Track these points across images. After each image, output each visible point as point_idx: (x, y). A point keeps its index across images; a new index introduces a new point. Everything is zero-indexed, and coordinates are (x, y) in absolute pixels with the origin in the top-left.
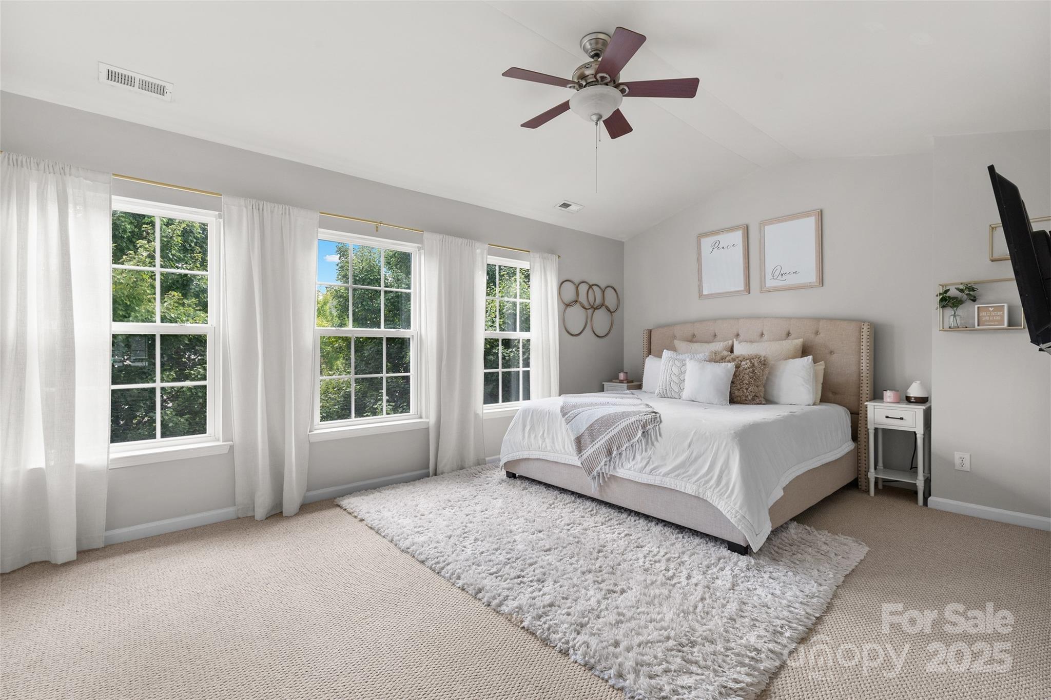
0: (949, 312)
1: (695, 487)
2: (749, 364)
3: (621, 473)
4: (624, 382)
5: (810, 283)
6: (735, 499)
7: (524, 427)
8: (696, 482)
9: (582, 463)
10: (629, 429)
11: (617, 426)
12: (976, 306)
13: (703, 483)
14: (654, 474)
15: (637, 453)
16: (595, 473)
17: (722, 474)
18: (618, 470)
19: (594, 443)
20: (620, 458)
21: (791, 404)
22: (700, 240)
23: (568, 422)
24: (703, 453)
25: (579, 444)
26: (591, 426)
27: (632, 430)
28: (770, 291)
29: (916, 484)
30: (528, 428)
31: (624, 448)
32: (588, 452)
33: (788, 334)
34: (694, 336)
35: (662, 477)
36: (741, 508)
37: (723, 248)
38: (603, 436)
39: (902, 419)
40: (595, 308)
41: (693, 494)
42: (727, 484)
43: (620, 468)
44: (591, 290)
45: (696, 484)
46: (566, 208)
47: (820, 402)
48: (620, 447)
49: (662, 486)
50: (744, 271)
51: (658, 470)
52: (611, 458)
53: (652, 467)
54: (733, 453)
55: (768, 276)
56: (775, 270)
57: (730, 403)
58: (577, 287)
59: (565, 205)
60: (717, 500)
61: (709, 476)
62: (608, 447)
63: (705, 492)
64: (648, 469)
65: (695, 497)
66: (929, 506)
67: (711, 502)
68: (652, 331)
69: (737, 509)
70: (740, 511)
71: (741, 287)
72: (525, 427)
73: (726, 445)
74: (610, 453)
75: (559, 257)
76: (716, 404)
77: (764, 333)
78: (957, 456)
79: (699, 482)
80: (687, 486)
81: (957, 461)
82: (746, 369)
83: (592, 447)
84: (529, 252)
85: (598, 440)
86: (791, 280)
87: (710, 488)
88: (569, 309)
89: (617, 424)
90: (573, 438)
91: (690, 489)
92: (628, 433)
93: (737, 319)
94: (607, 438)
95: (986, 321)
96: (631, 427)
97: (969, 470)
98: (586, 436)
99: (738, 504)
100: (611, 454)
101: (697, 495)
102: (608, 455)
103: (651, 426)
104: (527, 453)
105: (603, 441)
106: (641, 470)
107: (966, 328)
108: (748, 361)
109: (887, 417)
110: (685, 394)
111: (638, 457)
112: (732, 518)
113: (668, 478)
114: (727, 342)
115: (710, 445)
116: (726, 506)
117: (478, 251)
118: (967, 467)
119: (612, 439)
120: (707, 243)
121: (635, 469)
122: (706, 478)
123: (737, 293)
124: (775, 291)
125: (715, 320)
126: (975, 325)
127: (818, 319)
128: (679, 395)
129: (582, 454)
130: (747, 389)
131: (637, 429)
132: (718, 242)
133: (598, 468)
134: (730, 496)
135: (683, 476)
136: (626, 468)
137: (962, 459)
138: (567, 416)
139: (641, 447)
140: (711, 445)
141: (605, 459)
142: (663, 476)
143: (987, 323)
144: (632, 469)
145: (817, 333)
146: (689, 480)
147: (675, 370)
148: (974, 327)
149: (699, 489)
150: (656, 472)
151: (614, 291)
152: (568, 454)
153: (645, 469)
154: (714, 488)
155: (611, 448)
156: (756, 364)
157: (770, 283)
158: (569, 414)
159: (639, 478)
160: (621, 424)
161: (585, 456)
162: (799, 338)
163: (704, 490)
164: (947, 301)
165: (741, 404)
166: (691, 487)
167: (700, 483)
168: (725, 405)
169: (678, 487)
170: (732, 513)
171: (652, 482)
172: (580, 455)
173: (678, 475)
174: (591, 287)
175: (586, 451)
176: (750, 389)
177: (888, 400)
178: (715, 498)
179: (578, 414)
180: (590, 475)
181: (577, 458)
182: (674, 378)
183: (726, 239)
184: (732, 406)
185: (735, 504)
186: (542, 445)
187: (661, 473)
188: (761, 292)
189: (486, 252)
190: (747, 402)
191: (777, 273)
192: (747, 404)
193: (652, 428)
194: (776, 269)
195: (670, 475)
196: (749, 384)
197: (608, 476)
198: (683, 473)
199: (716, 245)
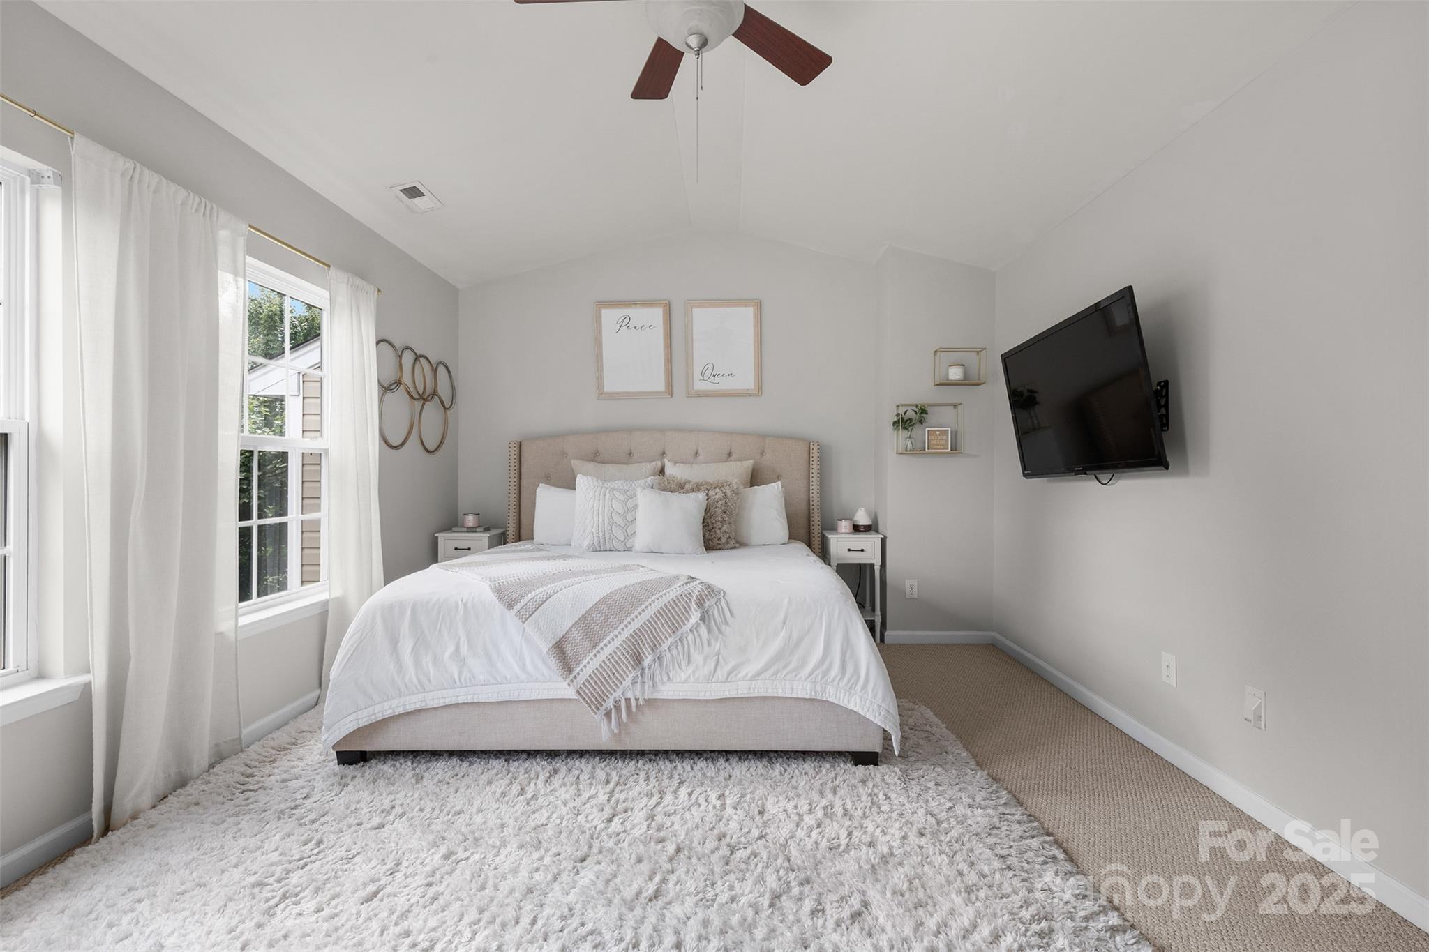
0: (903, 434)
1: (809, 686)
2: (720, 495)
3: (667, 691)
4: (478, 529)
5: (748, 390)
6: (873, 689)
7: (394, 642)
8: (810, 675)
9: (578, 692)
10: (669, 611)
11: (643, 610)
12: (927, 429)
13: (820, 676)
14: (733, 679)
15: (692, 650)
16: (610, 703)
17: (845, 657)
18: (660, 687)
19: (598, 648)
20: (661, 665)
21: (764, 545)
22: (600, 310)
23: (525, 616)
24: (808, 631)
25: (563, 655)
26: (584, 617)
27: (676, 612)
28: (699, 396)
29: (874, 620)
30: (406, 647)
31: (665, 646)
32: (589, 666)
33: (730, 454)
34: (597, 453)
35: (750, 682)
36: (883, 700)
37: (635, 328)
38: (616, 632)
39: (862, 550)
40: (424, 398)
41: (807, 697)
42: (856, 671)
43: (663, 683)
44: (418, 363)
45: (809, 679)
46: (410, 198)
47: (790, 538)
48: (657, 646)
49: (751, 695)
50: (665, 365)
51: (739, 672)
52: (643, 669)
53: (727, 669)
54: (851, 621)
55: (697, 376)
56: (705, 369)
57: (706, 550)
58: (400, 357)
59: (413, 192)
60: (847, 697)
61: (827, 663)
62: (632, 650)
63: (825, 690)
64: (721, 673)
65: (811, 700)
66: (886, 642)
67: (836, 702)
68: (523, 443)
69: (879, 702)
70: (883, 705)
71: (660, 386)
72: (397, 643)
73: (839, 613)
74: (638, 660)
75: (379, 291)
76: (690, 554)
77: (700, 451)
78: (908, 583)
79: (813, 676)
80: (795, 687)
81: (908, 590)
82: (717, 502)
83: (595, 656)
84: (329, 266)
85: (605, 641)
86: (725, 384)
87: (833, 681)
88: (388, 395)
89: (643, 607)
90: (545, 647)
91: (801, 690)
92: (672, 616)
93: (662, 430)
94: (626, 633)
95: (934, 445)
96: (673, 608)
97: (916, 597)
98: (577, 639)
99: (880, 695)
100: (640, 663)
101: (813, 697)
102: (637, 665)
103: (712, 600)
104: (420, 696)
105: (617, 642)
106: (709, 679)
107: (918, 451)
108: (718, 490)
109: (849, 550)
110: (640, 542)
111: (697, 657)
112: (875, 716)
113: (759, 682)
114: (655, 463)
115: (816, 617)
116: (863, 703)
117: (223, 234)
118: (915, 595)
119: (636, 634)
120: (610, 317)
121: (698, 679)
122: (825, 666)
123: (655, 395)
124: (707, 396)
125: (630, 430)
126: (925, 447)
127: (763, 436)
128: (625, 544)
129: (575, 673)
130: (720, 529)
131: (687, 611)
132: (628, 319)
133: (617, 694)
134: (864, 687)
135: (785, 672)
136: (678, 680)
137: (912, 586)
138: (519, 606)
139: (698, 640)
140: (818, 618)
141: (634, 674)
142: (751, 680)
143: (935, 447)
144: (692, 679)
145: (762, 453)
146: (796, 676)
147: (618, 507)
148: (924, 450)
149: (815, 686)
150: (736, 675)
151: (446, 371)
152: (537, 680)
153: (716, 675)
154: (840, 680)
155: (638, 651)
156: (729, 494)
157: (699, 385)
158: (523, 602)
159: (705, 692)
160: (650, 604)
161: (583, 677)
162: (747, 460)
163: (824, 685)
164: (902, 423)
165: (713, 550)
166: (803, 686)
167: (816, 676)
168: (701, 554)
169: (780, 691)
170: (873, 710)
171: (733, 694)
172: (571, 677)
173: (776, 673)
174: (417, 358)
175: (581, 666)
176: (724, 528)
177: (843, 531)
178: (842, 695)
179: (547, 599)
180: (598, 709)
181: (566, 683)
182: (616, 518)
183: (639, 315)
184: (710, 554)
185: (875, 697)
186: (460, 673)
187: (746, 675)
188: (689, 396)
189: (241, 242)
190: (720, 546)
191: (708, 373)
192: (720, 549)
193: (713, 603)
194: (706, 367)
195: (763, 675)
196: (723, 522)
197: (641, 702)
198: (785, 667)
199: (625, 323)
